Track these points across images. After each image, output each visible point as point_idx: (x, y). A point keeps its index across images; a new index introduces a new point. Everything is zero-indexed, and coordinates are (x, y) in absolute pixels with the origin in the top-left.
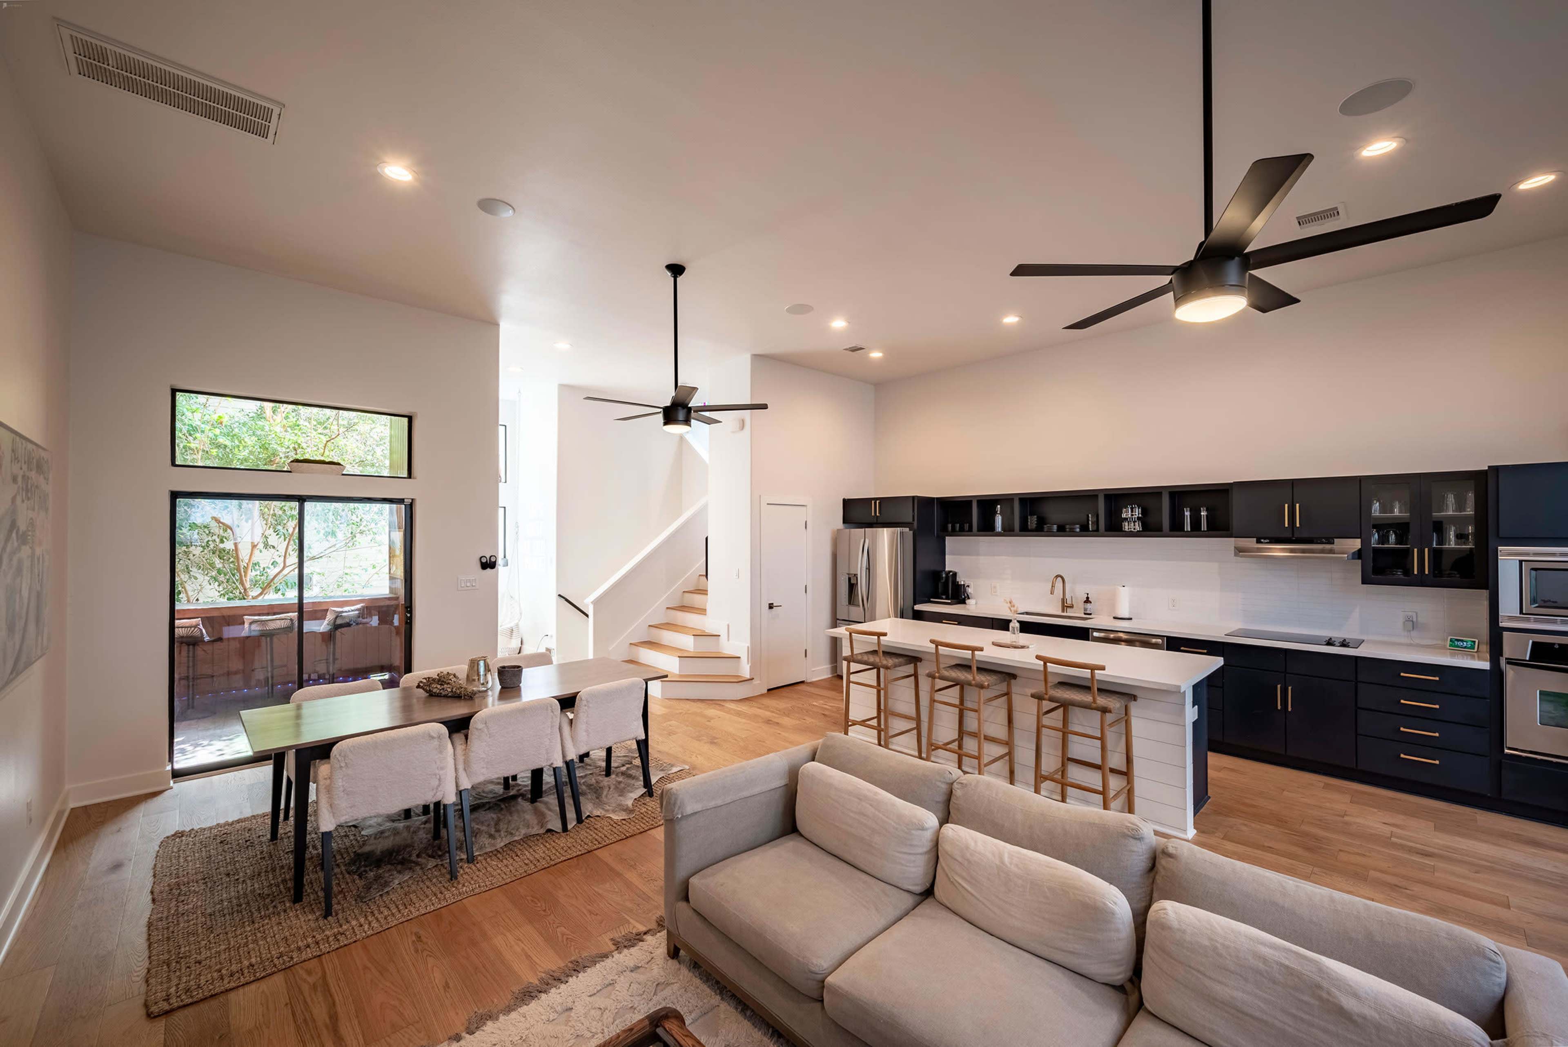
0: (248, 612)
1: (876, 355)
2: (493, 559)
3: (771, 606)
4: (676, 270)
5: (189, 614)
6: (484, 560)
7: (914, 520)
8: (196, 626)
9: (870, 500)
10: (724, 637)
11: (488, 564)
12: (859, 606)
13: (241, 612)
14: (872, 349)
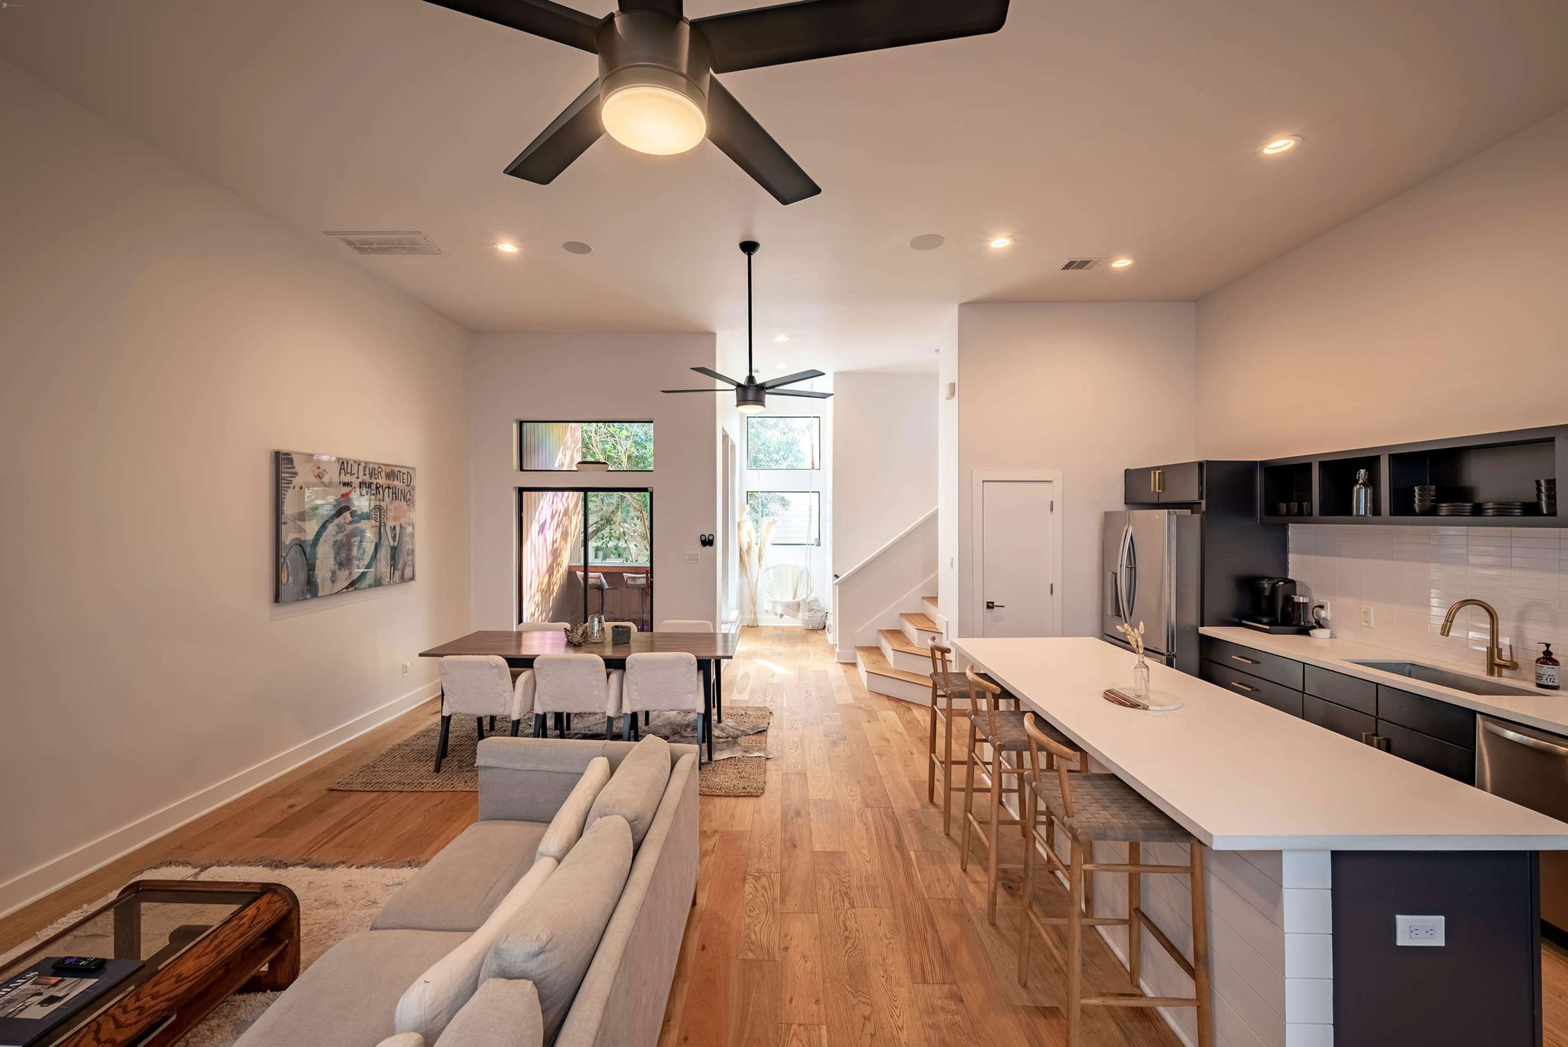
0: (627, 571)
1: (1122, 263)
2: (711, 538)
3: (990, 606)
4: (749, 247)
5: (596, 569)
6: (703, 538)
7: (1201, 497)
8: (599, 578)
9: (1149, 470)
10: (944, 635)
11: (708, 542)
12: (1121, 616)
13: (621, 570)
14: (1111, 258)
